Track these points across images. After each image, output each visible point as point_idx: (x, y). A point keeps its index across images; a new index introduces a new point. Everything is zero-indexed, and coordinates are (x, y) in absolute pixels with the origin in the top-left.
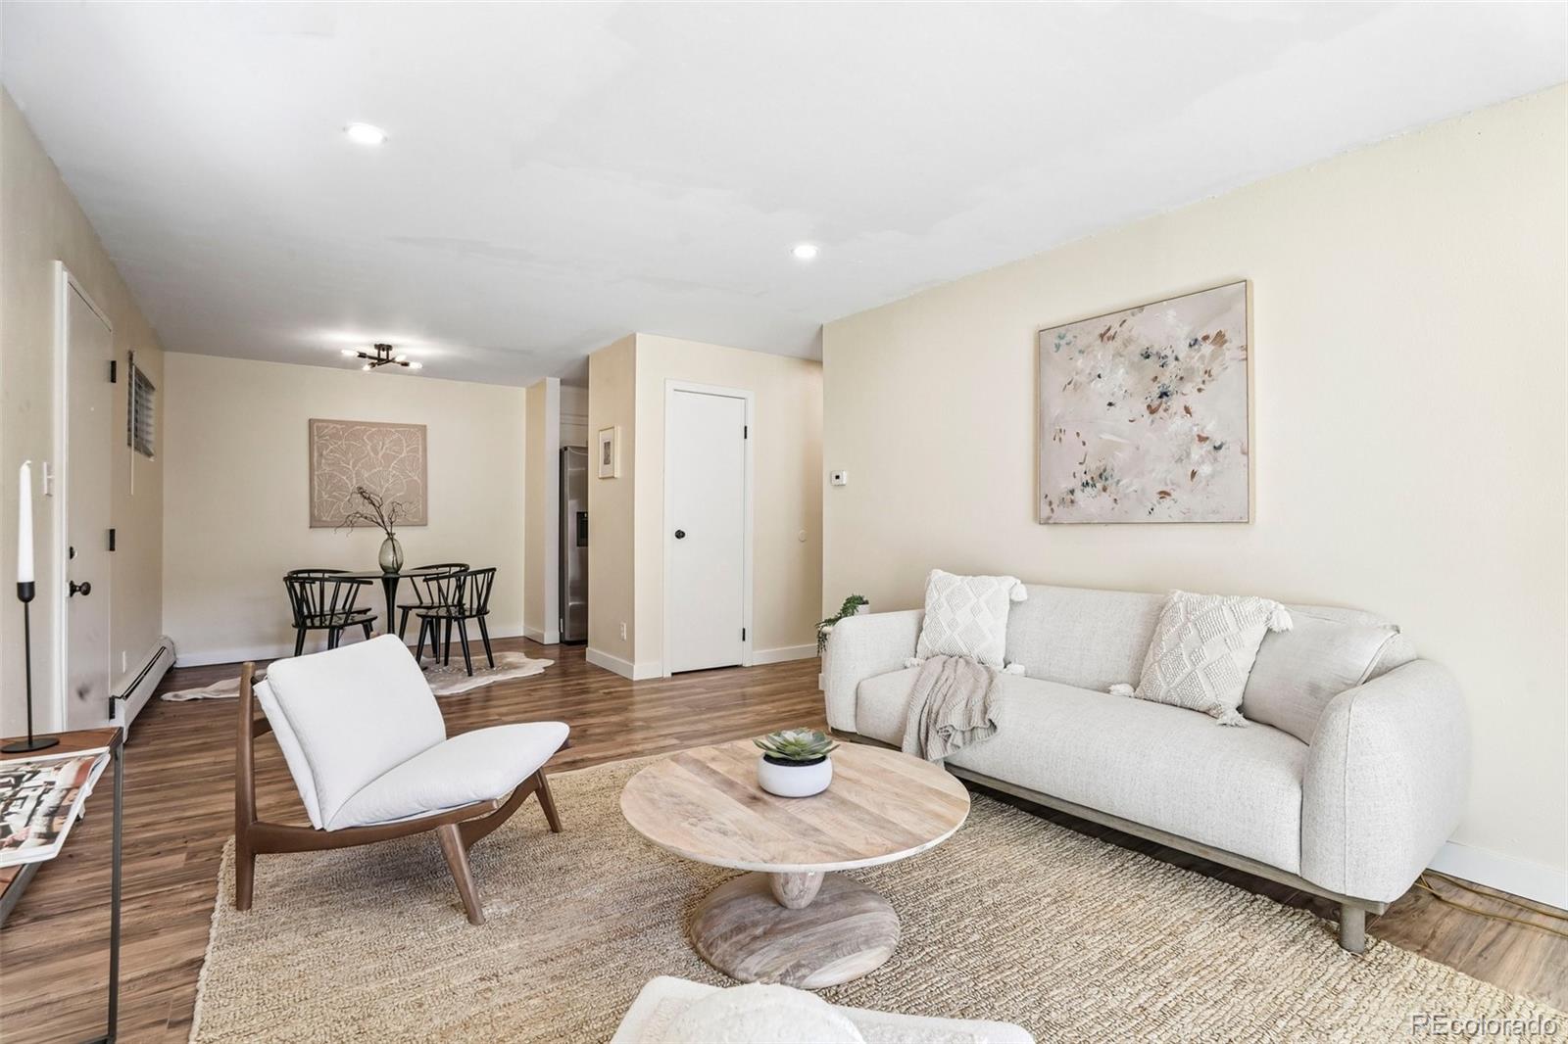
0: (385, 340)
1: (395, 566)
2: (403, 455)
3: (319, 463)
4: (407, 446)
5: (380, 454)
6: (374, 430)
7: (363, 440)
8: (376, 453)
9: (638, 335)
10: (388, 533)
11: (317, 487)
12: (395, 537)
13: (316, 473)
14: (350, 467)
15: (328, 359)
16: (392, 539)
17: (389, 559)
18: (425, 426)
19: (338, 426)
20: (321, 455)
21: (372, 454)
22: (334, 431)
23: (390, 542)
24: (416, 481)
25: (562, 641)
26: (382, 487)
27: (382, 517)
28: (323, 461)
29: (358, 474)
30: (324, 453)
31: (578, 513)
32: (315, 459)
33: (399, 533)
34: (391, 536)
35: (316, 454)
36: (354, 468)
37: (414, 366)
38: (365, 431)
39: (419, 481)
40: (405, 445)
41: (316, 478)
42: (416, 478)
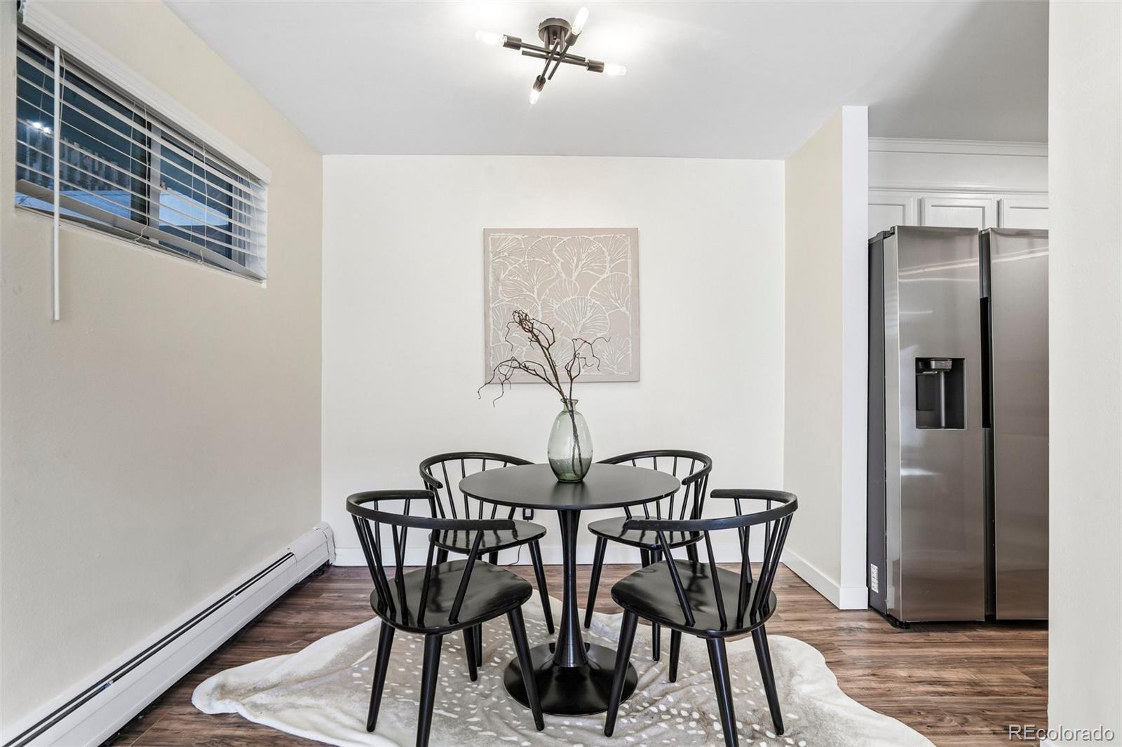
1: (577, 468)
2: (605, 275)
4: (612, 262)
5: (575, 275)
6: (565, 239)
7: (552, 255)
8: (569, 273)
10: (565, 401)
11: (492, 326)
12: (577, 408)
13: (492, 305)
14: (535, 296)
16: (572, 413)
17: (566, 453)
18: (637, 230)
19: (519, 237)
20: (498, 279)
21: (563, 275)
22: (514, 243)
23: (568, 416)
24: (623, 313)
25: (876, 606)
26: (576, 325)
27: (553, 367)
28: (500, 288)
29: (545, 304)
30: (502, 276)
31: (918, 360)
32: (490, 285)
33: (579, 392)
34: (569, 403)
35: (491, 279)
36: (539, 297)
38: (553, 241)
39: (627, 313)
40: (608, 259)
41: (491, 312)
42: (623, 309)
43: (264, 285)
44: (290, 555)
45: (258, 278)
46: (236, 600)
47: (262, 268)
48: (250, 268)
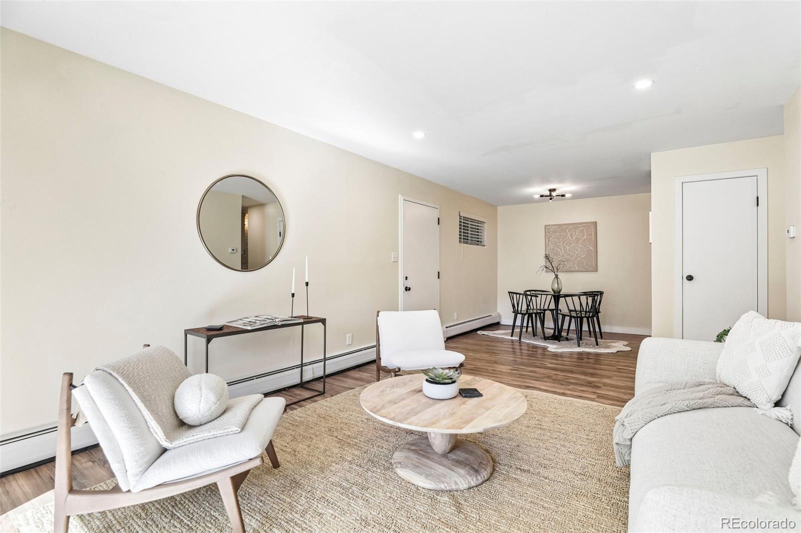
0: (552, 187)
1: (558, 291)
2: (585, 237)
3: (548, 244)
4: (587, 233)
5: (574, 238)
6: (571, 227)
7: (566, 232)
8: (572, 238)
9: (652, 154)
10: (556, 275)
12: (558, 277)
13: (547, 248)
14: (561, 245)
15: (529, 200)
17: (556, 287)
18: (596, 222)
19: (556, 227)
20: (549, 240)
21: (570, 238)
22: (554, 229)
23: (556, 279)
24: (591, 250)
26: (575, 253)
28: (550, 243)
29: (564, 247)
30: (551, 239)
32: (547, 242)
33: (560, 275)
34: (557, 277)
35: (547, 240)
37: (568, 196)
38: (567, 227)
39: (593, 249)
40: (586, 232)
41: (547, 251)
42: (591, 248)
43: (486, 247)
44: (491, 316)
45: (484, 246)
46: (482, 319)
47: (485, 243)
48: (482, 244)
